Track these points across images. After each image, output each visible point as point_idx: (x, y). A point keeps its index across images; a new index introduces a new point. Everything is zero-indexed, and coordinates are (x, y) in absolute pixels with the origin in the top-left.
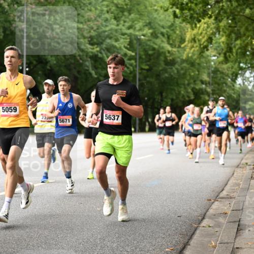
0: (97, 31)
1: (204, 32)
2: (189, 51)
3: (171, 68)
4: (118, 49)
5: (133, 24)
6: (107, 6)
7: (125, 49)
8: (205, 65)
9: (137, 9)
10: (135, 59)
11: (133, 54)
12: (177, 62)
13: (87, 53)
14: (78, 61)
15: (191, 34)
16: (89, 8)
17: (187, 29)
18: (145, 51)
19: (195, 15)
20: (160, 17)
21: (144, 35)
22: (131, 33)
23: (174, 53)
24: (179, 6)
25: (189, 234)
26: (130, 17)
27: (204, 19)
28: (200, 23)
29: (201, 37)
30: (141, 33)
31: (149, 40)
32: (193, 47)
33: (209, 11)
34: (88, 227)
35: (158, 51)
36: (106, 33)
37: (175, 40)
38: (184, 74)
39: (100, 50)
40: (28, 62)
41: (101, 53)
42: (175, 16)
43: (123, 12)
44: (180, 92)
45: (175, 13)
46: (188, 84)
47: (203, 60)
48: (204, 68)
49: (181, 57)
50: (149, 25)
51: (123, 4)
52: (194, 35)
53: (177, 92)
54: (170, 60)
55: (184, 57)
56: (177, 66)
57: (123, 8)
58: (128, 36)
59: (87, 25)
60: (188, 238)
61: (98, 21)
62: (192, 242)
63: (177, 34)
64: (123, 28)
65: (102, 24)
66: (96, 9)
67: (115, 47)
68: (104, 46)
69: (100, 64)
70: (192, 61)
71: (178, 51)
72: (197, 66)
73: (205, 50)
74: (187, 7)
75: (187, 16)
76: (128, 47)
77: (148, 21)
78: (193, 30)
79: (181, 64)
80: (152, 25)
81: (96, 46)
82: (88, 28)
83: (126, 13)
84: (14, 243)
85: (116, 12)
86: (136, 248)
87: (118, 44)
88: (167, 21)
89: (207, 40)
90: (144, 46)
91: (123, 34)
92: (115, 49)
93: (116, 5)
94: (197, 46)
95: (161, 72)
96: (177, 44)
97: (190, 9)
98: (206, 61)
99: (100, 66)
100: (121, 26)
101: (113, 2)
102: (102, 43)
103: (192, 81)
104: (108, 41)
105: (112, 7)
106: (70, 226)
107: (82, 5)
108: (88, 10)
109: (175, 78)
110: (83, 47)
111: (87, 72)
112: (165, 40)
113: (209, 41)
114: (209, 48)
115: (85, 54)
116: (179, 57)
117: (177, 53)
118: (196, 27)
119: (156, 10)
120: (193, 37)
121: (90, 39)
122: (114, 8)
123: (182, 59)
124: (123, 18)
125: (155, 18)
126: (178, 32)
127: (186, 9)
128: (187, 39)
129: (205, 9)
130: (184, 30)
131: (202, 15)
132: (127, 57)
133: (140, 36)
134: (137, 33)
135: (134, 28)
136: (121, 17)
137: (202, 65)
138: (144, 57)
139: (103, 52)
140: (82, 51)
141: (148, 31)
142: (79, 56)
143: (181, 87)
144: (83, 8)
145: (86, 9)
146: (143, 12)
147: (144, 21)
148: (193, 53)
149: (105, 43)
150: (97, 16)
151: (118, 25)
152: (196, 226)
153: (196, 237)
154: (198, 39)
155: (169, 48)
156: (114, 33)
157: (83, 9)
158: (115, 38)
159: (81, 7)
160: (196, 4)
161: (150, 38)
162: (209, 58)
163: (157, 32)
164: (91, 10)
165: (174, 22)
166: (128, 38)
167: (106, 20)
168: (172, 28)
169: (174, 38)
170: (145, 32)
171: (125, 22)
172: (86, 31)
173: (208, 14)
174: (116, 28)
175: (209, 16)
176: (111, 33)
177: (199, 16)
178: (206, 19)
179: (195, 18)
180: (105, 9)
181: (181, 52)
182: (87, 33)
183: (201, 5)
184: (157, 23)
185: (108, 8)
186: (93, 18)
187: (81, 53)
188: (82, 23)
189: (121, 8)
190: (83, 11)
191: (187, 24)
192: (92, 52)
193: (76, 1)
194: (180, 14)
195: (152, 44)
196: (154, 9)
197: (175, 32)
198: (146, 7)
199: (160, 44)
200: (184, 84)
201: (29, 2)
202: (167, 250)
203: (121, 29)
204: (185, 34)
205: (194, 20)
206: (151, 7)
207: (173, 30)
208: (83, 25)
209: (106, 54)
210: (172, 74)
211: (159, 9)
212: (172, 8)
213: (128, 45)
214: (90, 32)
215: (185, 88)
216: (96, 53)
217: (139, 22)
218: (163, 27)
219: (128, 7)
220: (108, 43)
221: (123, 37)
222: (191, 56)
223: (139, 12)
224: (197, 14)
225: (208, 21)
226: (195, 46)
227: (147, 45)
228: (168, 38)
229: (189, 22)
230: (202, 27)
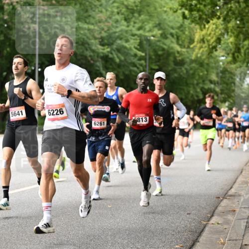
0: (108, 32)
1: (213, 33)
2: (198, 51)
3: (181, 69)
4: (128, 50)
5: (143, 25)
6: (118, 8)
7: (135, 50)
8: (214, 65)
9: (147, 11)
10: (145, 60)
11: (143, 54)
12: (187, 62)
13: (98, 54)
14: (89, 61)
15: (200, 35)
16: (100, 10)
17: (196, 30)
18: (155, 51)
19: (204, 17)
20: (169, 18)
21: (153, 36)
22: (141, 34)
23: (183, 53)
24: (188, 7)
25: (199, 231)
26: (140, 18)
27: (212, 20)
28: (209, 24)
29: (209, 38)
30: (150, 34)
31: (159, 41)
32: (201, 47)
33: (218, 12)
34: (100, 224)
35: (168, 51)
36: (117, 34)
37: (184, 41)
38: (193, 74)
39: (111, 51)
40: (40, 62)
41: (112, 53)
42: (184, 17)
43: (133, 13)
44: (189, 92)
45: (184, 15)
46: (198, 84)
47: (212, 60)
48: (213, 68)
49: (190, 58)
50: (159, 26)
51: (133, 5)
52: (203, 36)
53: (186, 92)
54: (180, 60)
55: (193, 57)
56: (186, 66)
57: (133, 9)
58: (138, 37)
59: (98, 26)
60: (197, 234)
61: (108, 22)
62: (201, 239)
63: (186, 35)
64: (134, 29)
65: (112, 25)
66: (107, 10)
67: (125, 48)
68: (114, 47)
69: (111, 64)
70: (201, 61)
71: (187, 52)
72: (206, 66)
73: (214, 50)
74: (195, 8)
75: (196, 17)
76: (138, 47)
77: (157, 22)
78: (202, 30)
79: (190, 64)
80: (162, 26)
81: (107, 47)
82: (98, 29)
83: (136, 15)
84: (27, 239)
85: (126, 13)
86: (146, 245)
87: (129, 45)
88: (177, 22)
89: (216, 41)
90: (153, 46)
91: (133, 35)
92: (126, 50)
93: (127, 7)
94: (205, 47)
95: (171, 72)
96: (186, 44)
97: (199, 10)
98: (214, 61)
99: (111, 67)
100: (131, 27)
101: (123, 4)
102: (112, 44)
103: (201, 81)
104: (119, 42)
105: (123, 8)
106: (82, 223)
107: (93, 6)
108: (99, 11)
109: (184, 78)
110: (93, 48)
111: (98, 72)
112: (174, 40)
113: (218, 41)
114: (218, 49)
115: (96, 55)
116: (188, 58)
117: (186, 53)
118: (205, 27)
119: (166, 12)
120: (202, 37)
121: (100, 40)
122: (124, 10)
123: (191, 60)
124: (133, 19)
125: (165, 19)
126: (187, 33)
127: (195, 10)
128: (196, 40)
129: (213, 10)
130: (193, 31)
131: (210, 16)
132: (137, 58)
133: (150, 37)
134: (147, 34)
135: (144, 28)
136: (132, 18)
137: (211, 65)
138: (153, 57)
139: (113, 52)
140: (93, 51)
141: (157, 32)
142: (90, 56)
143: (190, 87)
144: (94, 9)
145: (97, 10)
146: (153, 13)
147: (153, 22)
148: (202, 53)
149: (115, 44)
150: (108, 18)
151: (128, 26)
152: (205, 223)
153: (204, 234)
154: (207, 39)
155: (178, 48)
156: (125, 34)
157: (94, 11)
158: (126, 38)
159: (92, 9)
160: (205, 6)
161: (160, 39)
162: (218, 58)
163: (166, 33)
164: (101, 12)
165: (183, 23)
166: (138, 38)
167: (117, 21)
168: (181, 29)
169: (183, 39)
170: (154, 33)
171: (135, 23)
172: (97, 32)
173: (217, 15)
174: (127, 29)
175: (217, 17)
176: (122, 34)
177: (207, 17)
178: (215, 20)
179: (203, 19)
180: (116, 10)
181: (190, 52)
182: (98, 34)
183: (209, 7)
184: (167, 24)
185: (119, 9)
186: (104, 20)
187: (92, 54)
188: (93, 24)
189: (131, 9)
190: (93, 13)
191: (195, 25)
192: (103, 53)
193: (87, 3)
194: (189, 15)
195: (161, 45)
196: (164, 10)
197: (184, 33)
198: (156, 9)
199: (170, 44)
200: (193, 84)
201: (42, 4)
202: (176, 246)
203: (131, 30)
204: (194, 35)
205: (203, 21)
206: (161, 8)
207: (182, 31)
208: (94, 26)
209: (117, 55)
210: (181, 74)
211: (168, 10)
212: (181, 9)
213: (138, 45)
214: (101, 33)
215: (194, 88)
216: (107, 54)
217: (149, 23)
218: (172, 28)
219: (138, 8)
220: (119, 44)
221: (133, 38)
222: (200, 57)
223: (148, 13)
224: (206, 15)
225: (217, 22)
226: (204, 46)
227: (157, 46)
228: (178, 38)
229: (198, 23)
230: (210, 28)
